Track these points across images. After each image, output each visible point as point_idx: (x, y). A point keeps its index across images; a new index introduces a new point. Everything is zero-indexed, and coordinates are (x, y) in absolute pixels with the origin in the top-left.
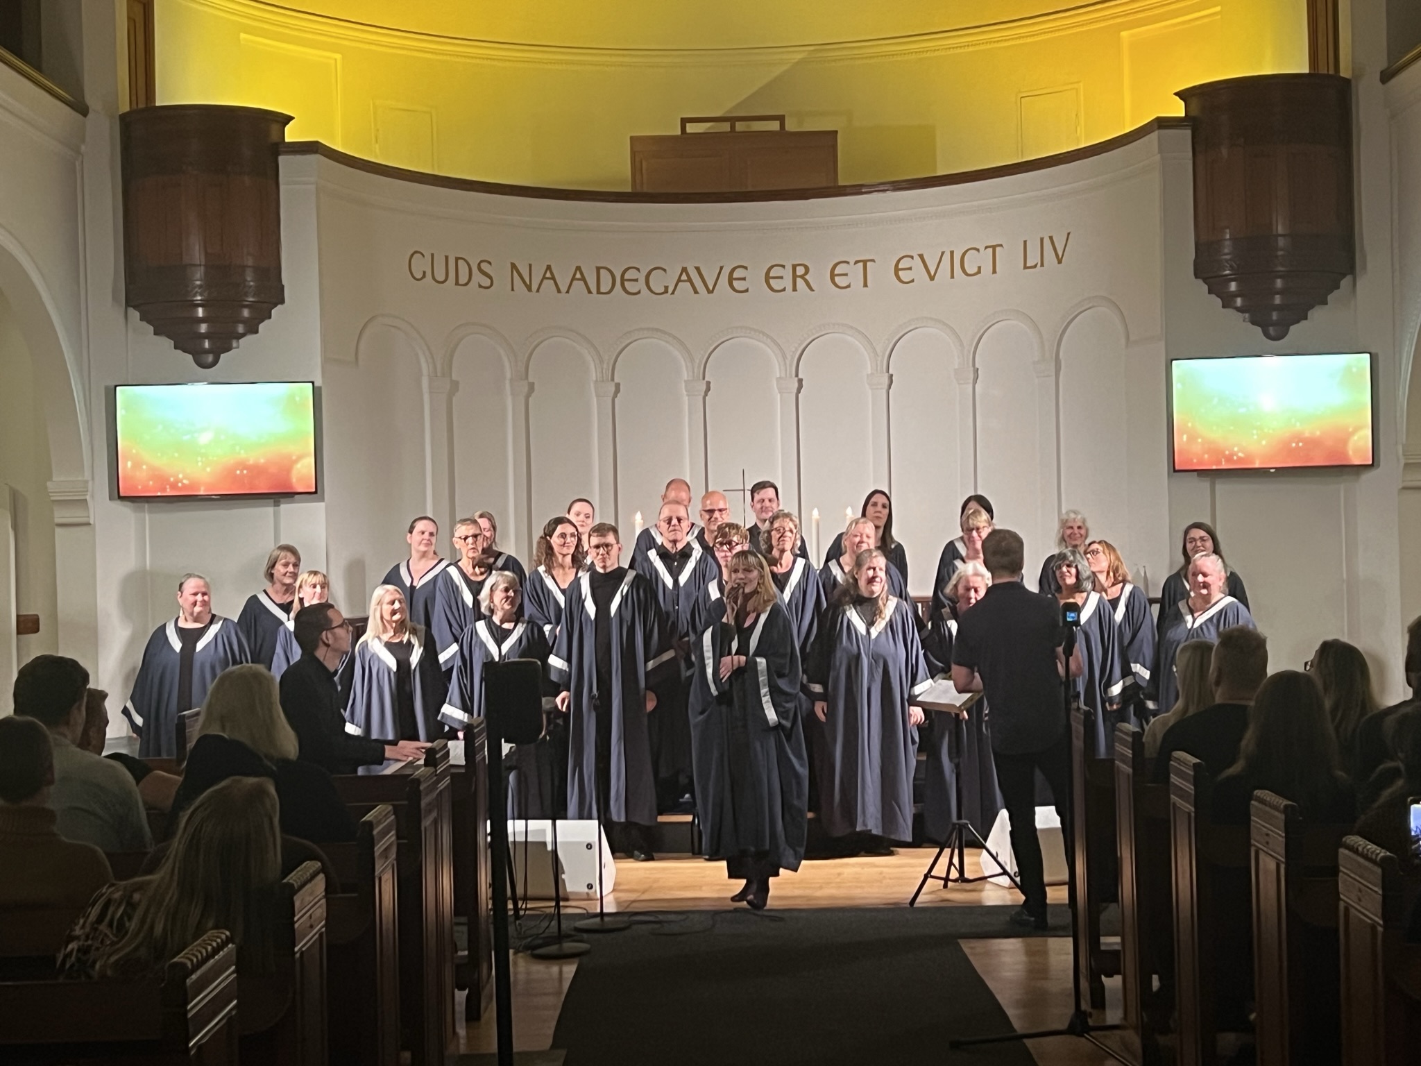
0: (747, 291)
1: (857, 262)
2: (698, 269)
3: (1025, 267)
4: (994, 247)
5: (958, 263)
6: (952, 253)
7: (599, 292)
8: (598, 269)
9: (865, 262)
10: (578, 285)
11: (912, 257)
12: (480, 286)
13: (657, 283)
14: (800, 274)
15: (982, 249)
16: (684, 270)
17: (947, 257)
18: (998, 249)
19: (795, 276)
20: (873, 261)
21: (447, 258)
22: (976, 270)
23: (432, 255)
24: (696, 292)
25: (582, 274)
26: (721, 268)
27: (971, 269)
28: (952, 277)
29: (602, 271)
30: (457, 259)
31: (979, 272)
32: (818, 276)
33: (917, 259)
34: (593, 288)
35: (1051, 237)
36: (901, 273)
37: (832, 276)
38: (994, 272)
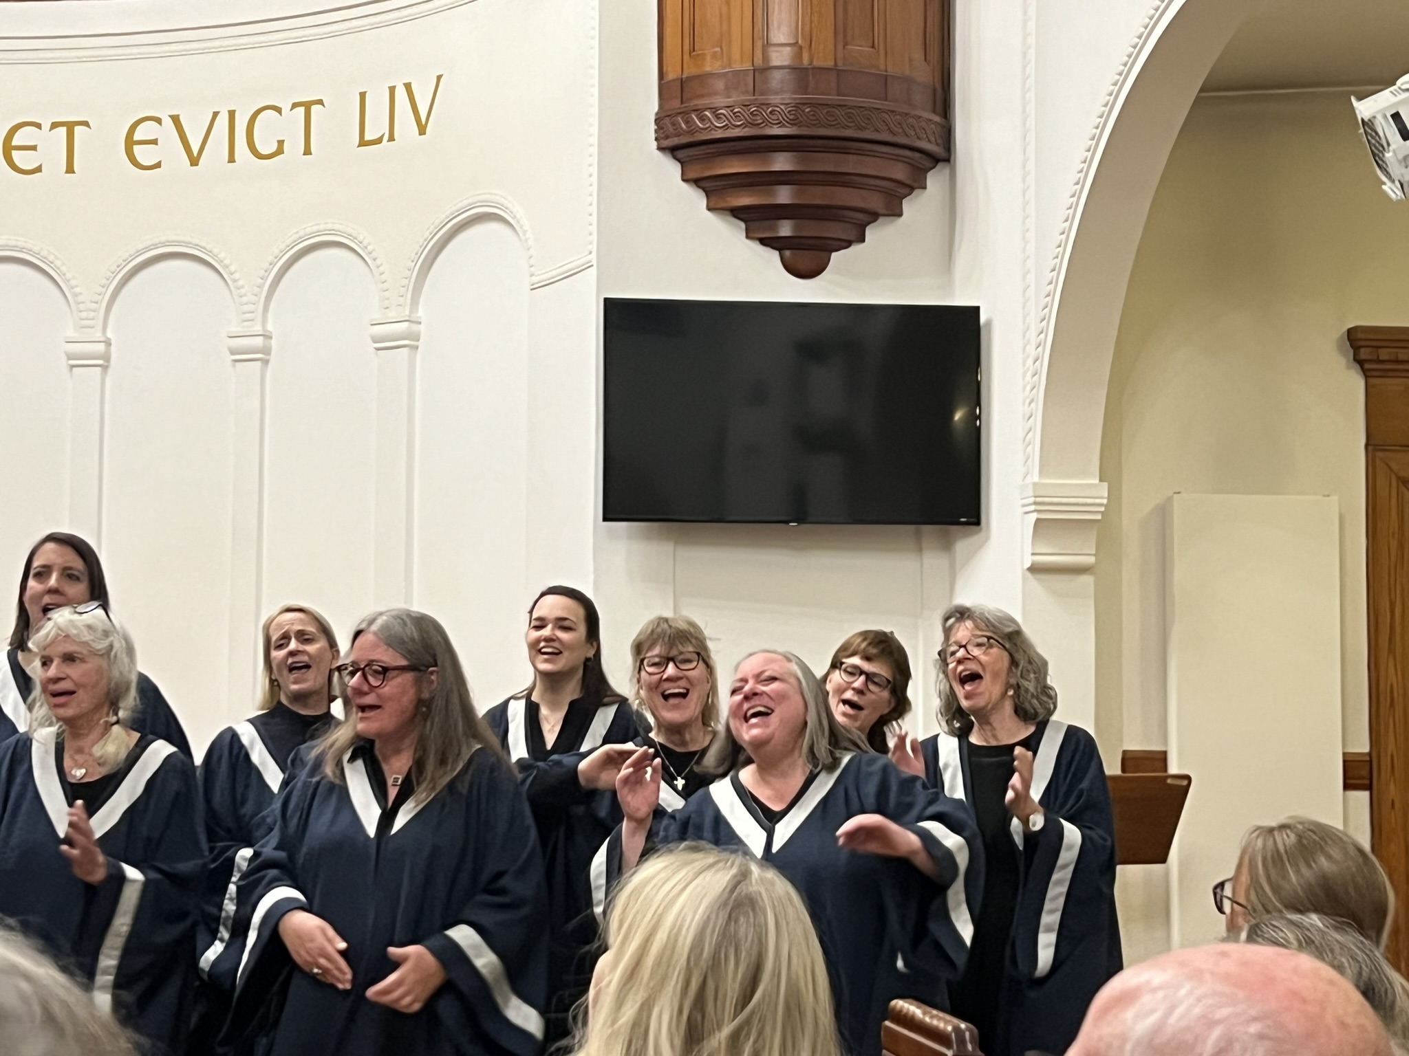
1: (54, 125)
3: (363, 143)
4: (308, 105)
5: (242, 133)
6: (232, 114)
9: (70, 126)
11: (159, 121)
15: (286, 108)
17: (222, 122)
18: (315, 108)
20: (86, 124)
22: (274, 148)
27: (266, 146)
28: (232, 159)
31: (280, 151)
33: (168, 123)
35: (408, 86)
36: (137, 149)
37: (8, 150)
38: (307, 151)
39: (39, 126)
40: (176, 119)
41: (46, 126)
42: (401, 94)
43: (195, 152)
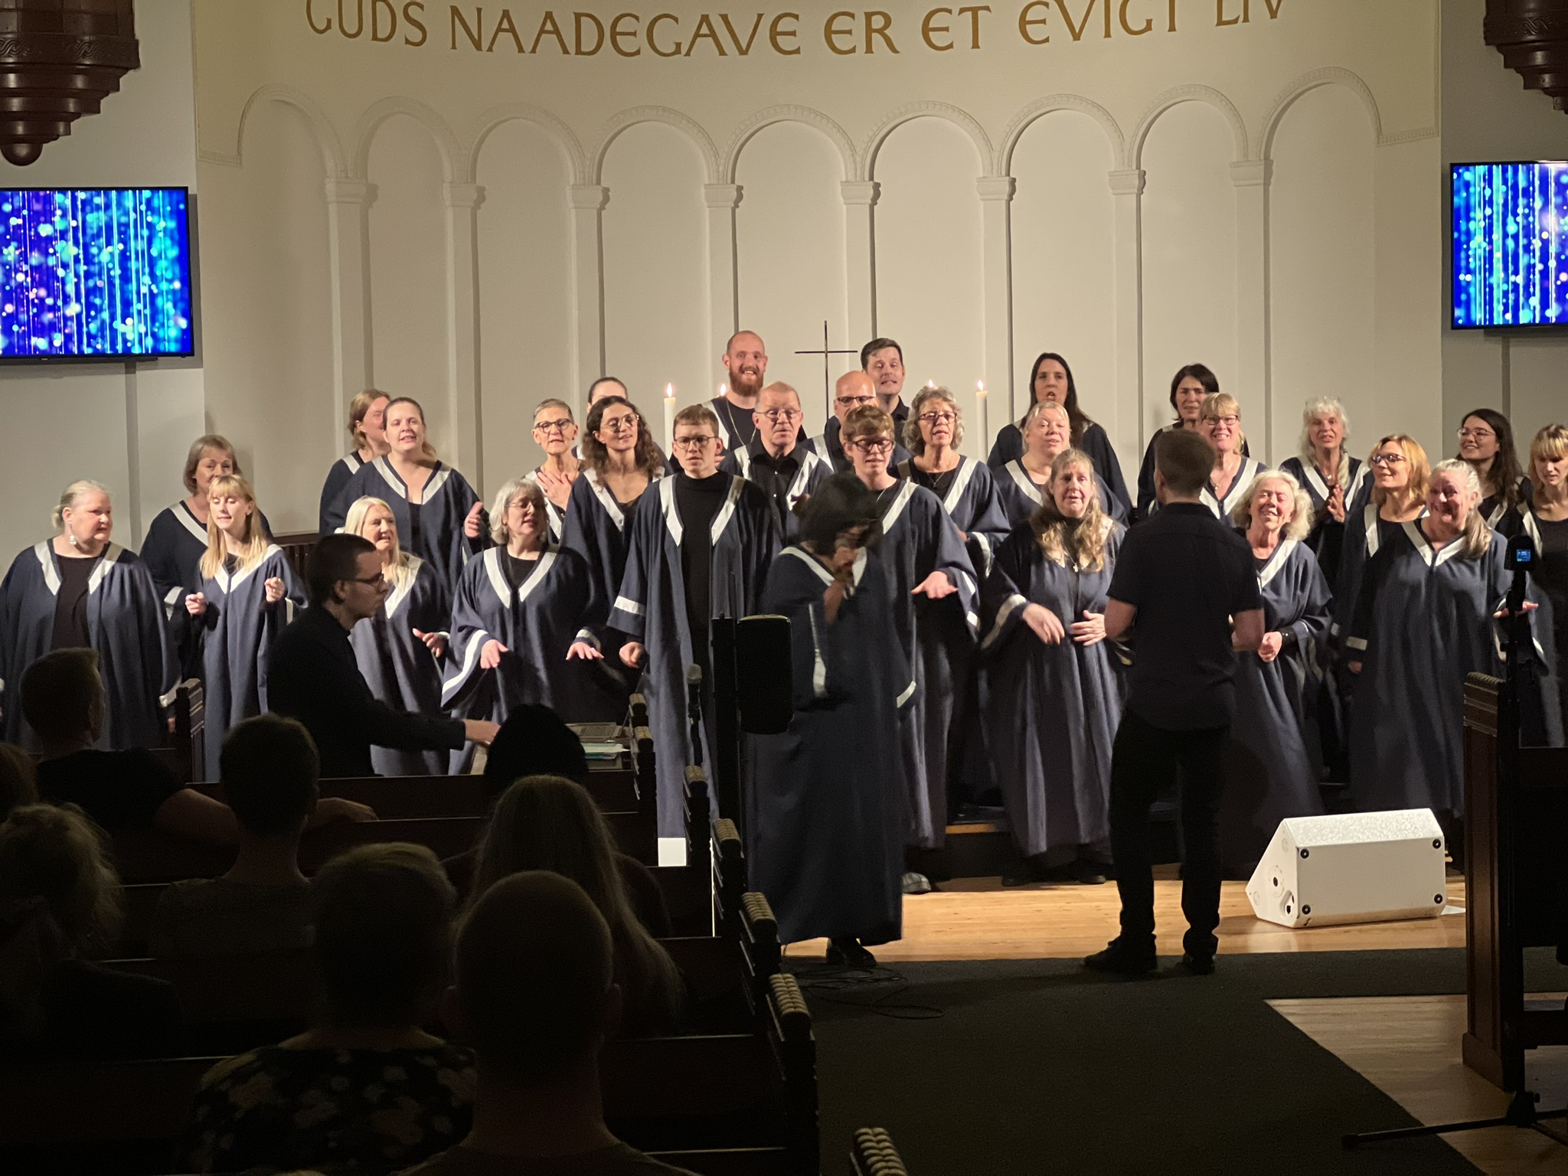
0: (797, 51)
1: (962, 11)
2: (725, 18)
3: (1220, 22)
5: (1116, 12)
7: (579, 52)
8: (578, 16)
9: (975, 11)
10: (550, 41)
11: (1046, 5)
12: (407, 42)
13: (665, 38)
14: (877, 27)
16: (705, 19)
17: (1099, 6)
19: (870, 30)
20: (987, 8)
22: (1143, 25)
24: (722, 53)
25: (554, 24)
26: (760, 16)
27: (1136, 23)
28: (1108, 35)
29: (583, 19)
31: (1149, 26)
32: (906, 30)
33: (1054, 7)
36: (1029, 27)
37: (926, 30)
38: (1172, 28)
39: (950, 11)
40: (1060, 2)
41: (956, 11)
43: (1077, 28)
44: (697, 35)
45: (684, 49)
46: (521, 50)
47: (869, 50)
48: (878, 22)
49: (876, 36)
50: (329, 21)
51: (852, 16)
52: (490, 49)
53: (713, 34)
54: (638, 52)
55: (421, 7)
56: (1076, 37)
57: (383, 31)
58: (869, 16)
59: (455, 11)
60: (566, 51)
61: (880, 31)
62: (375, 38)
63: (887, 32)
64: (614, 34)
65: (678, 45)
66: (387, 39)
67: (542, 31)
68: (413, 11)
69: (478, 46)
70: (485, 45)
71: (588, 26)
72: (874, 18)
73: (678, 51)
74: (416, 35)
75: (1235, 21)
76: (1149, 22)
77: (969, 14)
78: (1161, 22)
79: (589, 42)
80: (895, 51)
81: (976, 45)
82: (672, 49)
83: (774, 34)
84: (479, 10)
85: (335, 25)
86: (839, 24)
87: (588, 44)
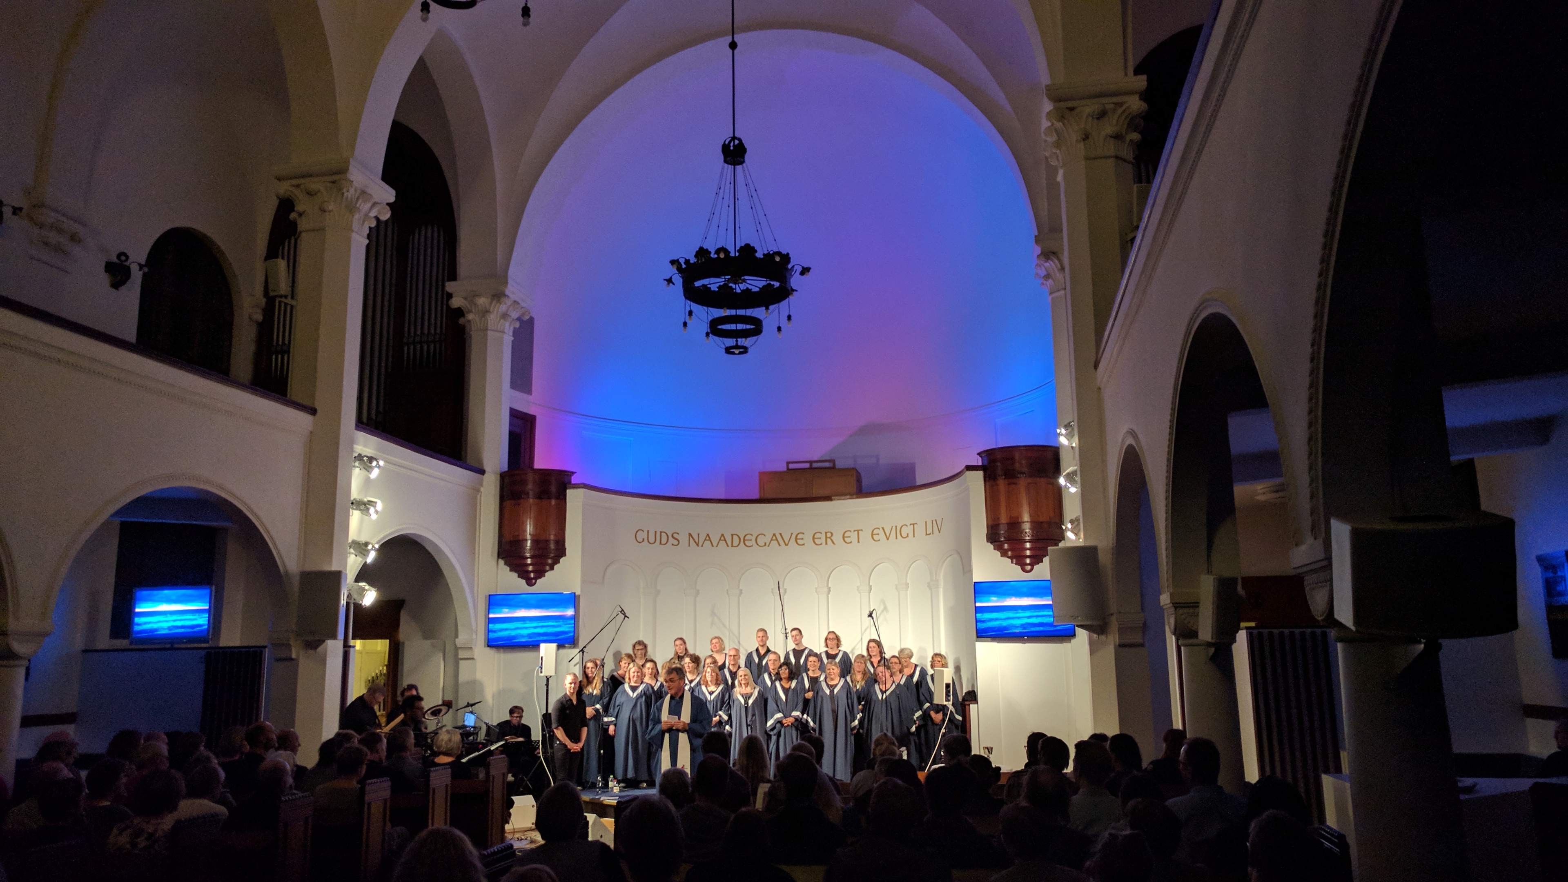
0: (804, 545)
1: (855, 531)
2: (781, 534)
3: (927, 534)
4: (914, 524)
5: (899, 531)
6: (896, 527)
7: (732, 546)
8: (732, 535)
9: (858, 531)
10: (723, 543)
11: (879, 529)
12: (673, 545)
13: (761, 541)
14: (829, 536)
15: (909, 525)
16: (774, 535)
17: (894, 528)
18: (915, 525)
19: (826, 537)
20: (862, 530)
21: (656, 532)
22: (906, 535)
23: (648, 531)
24: (780, 545)
25: (724, 538)
26: (792, 534)
27: (904, 535)
28: (896, 538)
29: (734, 536)
30: (661, 532)
31: (908, 536)
32: (838, 538)
33: (881, 529)
34: (730, 544)
35: (936, 520)
36: (874, 536)
37: (844, 537)
38: (914, 536)
39: (850, 531)
40: (883, 528)
41: (852, 531)
42: (934, 522)
43: (888, 536)
44: (772, 540)
45: (767, 544)
46: (712, 546)
47: (826, 544)
48: (829, 535)
49: (829, 540)
50: (644, 539)
51: (821, 533)
52: (702, 546)
53: (777, 540)
54: (752, 546)
55: (678, 534)
56: (888, 539)
57: (664, 540)
58: (826, 533)
59: (690, 534)
60: (728, 546)
61: (830, 538)
62: (661, 543)
63: (832, 538)
64: (744, 540)
65: (765, 543)
66: (665, 544)
67: (720, 540)
68: (675, 535)
69: (698, 545)
70: (700, 544)
71: (736, 538)
72: (828, 534)
73: (765, 545)
74: (676, 542)
75: (930, 534)
76: (908, 534)
77: (856, 532)
78: (911, 535)
79: (736, 542)
80: (834, 543)
81: (859, 542)
82: (764, 544)
83: (796, 539)
84: (699, 534)
85: (646, 540)
86: (817, 536)
87: (735, 544)
